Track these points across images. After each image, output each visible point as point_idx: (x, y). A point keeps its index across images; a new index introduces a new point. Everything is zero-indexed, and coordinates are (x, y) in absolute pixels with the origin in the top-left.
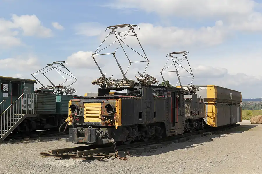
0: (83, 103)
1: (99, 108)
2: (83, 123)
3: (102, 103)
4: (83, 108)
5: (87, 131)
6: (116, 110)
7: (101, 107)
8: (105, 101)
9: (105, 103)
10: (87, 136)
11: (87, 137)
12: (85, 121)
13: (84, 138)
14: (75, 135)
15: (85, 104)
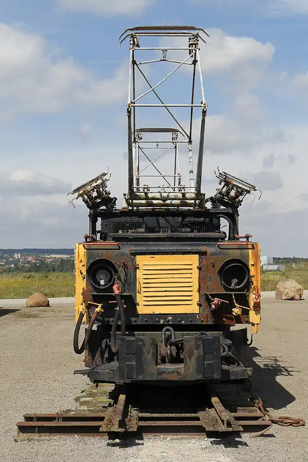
0: (132, 254)
1: (190, 271)
2: (133, 319)
3: (202, 254)
4: (130, 271)
5: (193, 343)
6: (253, 277)
7: (199, 268)
8: (210, 250)
9: (212, 254)
10: (193, 360)
11: (192, 363)
12: (141, 310)
13: (182, 366)
14: (149, 357)
15: (138, 257)
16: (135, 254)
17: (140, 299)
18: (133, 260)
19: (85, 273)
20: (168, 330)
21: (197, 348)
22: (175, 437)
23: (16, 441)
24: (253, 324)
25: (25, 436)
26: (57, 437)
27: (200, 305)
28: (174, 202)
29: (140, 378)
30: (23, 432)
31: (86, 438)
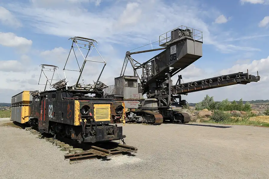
1: (108, 109)
3: (111, 104)
4: (92, 109)
7: (110, 108)
13: (113, 135)
14: (105, 134)
15: (94, 105)
16: (94, 104)
17: (95, 117)
18: (93, 106)
19: (79, 110)
20: (104, 126)
21: (117, 130)
22: (116, 156)
23: (71, 164)
24: (124, 123)
25: (72, 162)
26: (83, 161)
27: (110, 118)
28: (82, 89)
29: (103, 140)
30: (71, 161)
31: (92, 160)
